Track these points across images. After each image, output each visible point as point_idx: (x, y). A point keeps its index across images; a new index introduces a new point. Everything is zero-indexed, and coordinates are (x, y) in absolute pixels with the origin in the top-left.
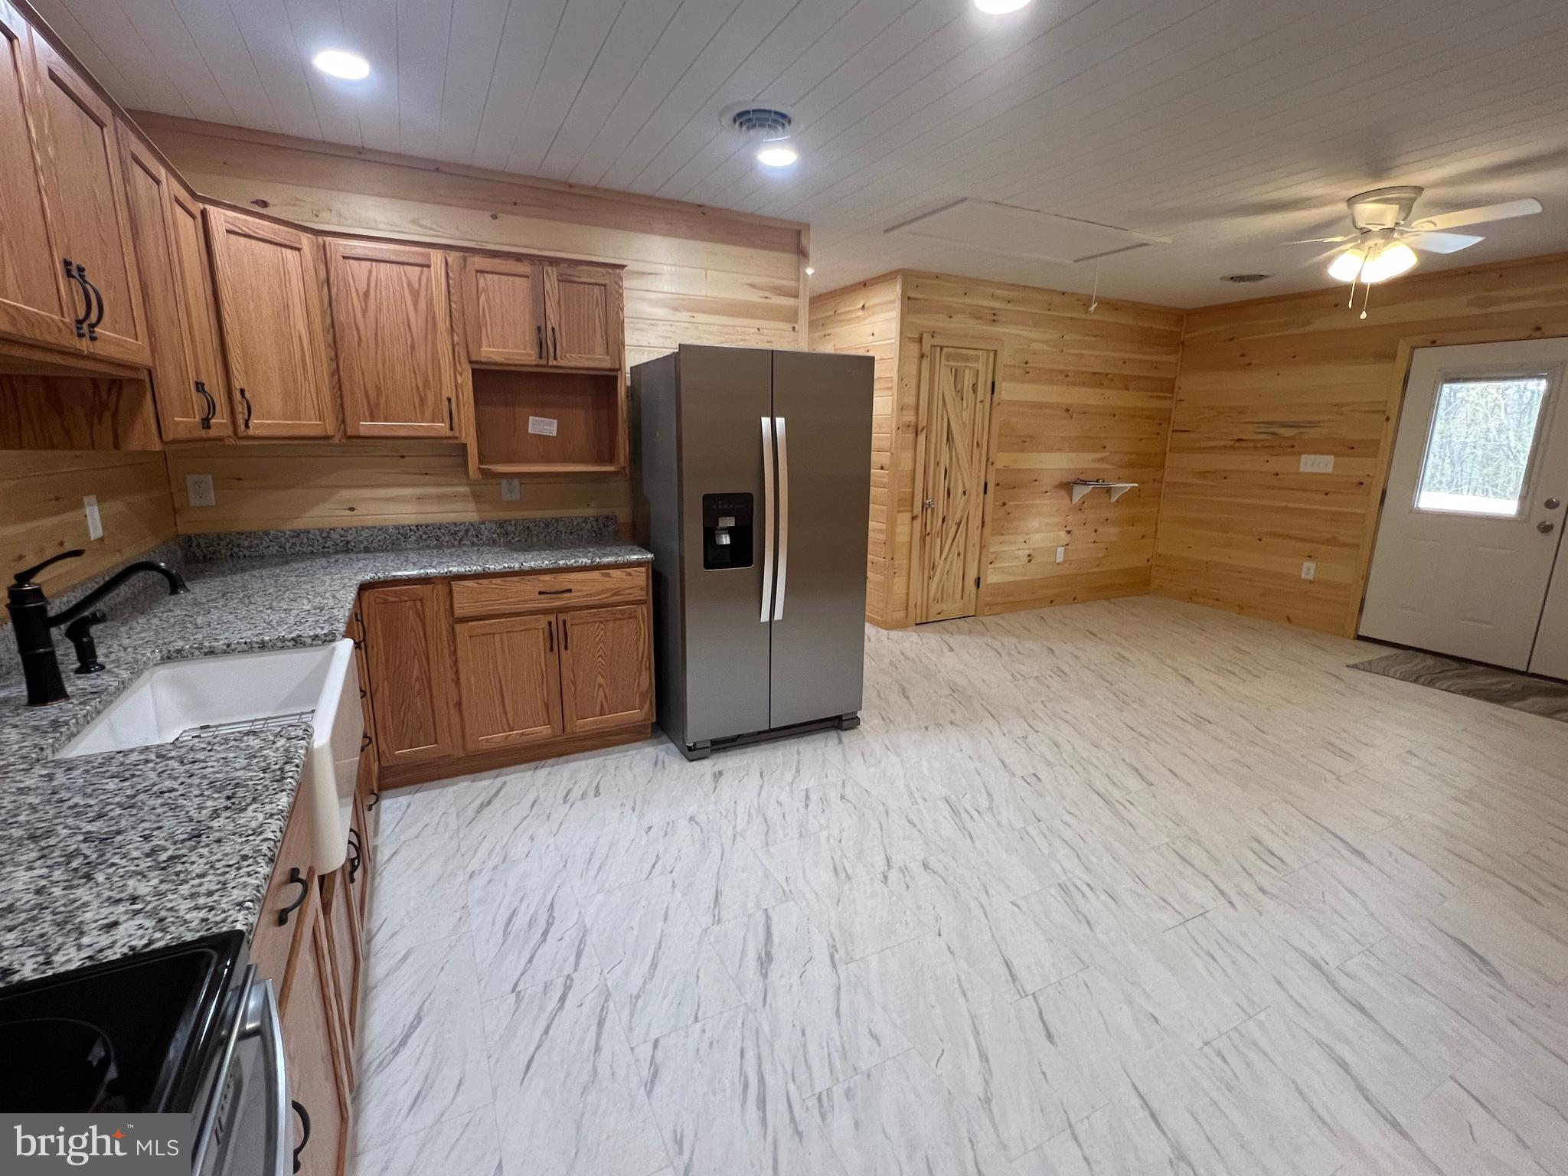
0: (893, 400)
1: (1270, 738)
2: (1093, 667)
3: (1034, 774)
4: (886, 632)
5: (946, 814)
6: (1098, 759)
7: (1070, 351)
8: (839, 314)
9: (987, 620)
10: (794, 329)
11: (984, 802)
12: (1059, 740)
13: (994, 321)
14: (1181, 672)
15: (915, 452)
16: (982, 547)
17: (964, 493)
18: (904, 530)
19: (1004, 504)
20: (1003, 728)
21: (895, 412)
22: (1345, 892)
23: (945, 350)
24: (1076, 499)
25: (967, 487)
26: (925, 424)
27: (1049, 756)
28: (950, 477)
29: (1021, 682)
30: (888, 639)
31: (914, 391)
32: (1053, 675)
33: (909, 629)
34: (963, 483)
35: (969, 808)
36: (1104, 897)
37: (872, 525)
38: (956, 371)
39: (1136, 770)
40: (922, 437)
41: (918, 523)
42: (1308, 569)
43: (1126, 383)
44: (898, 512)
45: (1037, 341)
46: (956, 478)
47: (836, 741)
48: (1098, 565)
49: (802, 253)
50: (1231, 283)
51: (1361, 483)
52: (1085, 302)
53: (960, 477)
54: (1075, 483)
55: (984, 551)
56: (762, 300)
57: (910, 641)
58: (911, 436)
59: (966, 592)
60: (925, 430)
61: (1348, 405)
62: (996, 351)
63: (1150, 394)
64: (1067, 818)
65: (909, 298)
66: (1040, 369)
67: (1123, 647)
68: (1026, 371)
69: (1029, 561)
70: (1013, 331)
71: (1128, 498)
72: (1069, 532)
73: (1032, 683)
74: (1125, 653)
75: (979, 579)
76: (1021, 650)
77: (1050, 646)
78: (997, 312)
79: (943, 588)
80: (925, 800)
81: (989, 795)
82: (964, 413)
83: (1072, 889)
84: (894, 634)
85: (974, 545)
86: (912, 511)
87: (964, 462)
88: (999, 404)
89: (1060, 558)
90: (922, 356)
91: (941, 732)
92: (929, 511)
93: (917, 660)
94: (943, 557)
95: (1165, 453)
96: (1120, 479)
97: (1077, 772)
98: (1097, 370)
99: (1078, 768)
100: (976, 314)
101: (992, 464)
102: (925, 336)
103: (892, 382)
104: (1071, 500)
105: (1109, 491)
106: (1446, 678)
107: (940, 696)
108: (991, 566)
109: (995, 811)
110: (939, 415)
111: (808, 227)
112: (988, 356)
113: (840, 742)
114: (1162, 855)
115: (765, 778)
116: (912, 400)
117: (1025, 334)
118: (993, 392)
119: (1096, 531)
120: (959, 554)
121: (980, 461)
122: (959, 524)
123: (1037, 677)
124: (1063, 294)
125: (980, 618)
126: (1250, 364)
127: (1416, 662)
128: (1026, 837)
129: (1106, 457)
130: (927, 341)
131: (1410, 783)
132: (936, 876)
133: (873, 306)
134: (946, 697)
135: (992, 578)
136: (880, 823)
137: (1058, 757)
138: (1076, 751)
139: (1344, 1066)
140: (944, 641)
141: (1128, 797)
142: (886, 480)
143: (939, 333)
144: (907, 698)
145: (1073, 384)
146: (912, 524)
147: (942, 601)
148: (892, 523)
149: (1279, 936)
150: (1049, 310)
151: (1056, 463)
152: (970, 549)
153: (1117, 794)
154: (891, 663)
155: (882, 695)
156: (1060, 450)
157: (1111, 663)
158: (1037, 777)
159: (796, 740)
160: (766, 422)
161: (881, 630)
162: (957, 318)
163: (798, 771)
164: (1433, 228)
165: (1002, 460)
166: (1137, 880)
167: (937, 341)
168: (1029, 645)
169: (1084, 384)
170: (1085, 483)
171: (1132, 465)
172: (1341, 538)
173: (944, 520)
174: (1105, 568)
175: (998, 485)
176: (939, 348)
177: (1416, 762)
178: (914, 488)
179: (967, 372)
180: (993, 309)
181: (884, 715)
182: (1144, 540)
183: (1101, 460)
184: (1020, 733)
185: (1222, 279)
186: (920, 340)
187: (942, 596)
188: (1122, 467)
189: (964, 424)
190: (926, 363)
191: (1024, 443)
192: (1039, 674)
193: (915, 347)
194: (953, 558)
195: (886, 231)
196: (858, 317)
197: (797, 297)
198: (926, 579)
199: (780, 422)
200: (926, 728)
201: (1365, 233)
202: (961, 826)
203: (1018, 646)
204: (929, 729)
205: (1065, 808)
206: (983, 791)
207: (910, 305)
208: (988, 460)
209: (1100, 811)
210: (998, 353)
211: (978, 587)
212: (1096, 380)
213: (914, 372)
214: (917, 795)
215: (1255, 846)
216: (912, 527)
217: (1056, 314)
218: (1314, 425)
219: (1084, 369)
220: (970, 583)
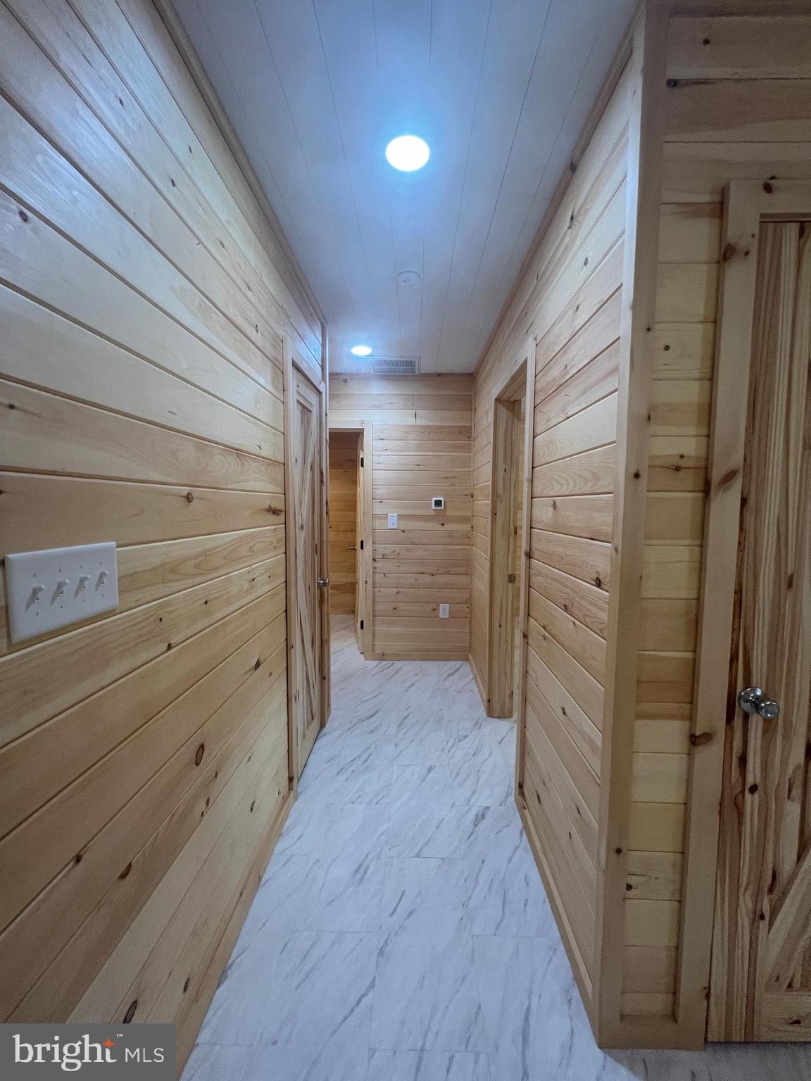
15: (702, 546)
26: (737, 460)
31: (695, 365)
40: (726, 506)
44: (642, 716)
58: (687, 497)
86: (691, 717)
90: (726, 254)
102: (734, 193)
116: (688, 392)
146: (690, 754)
178: (695, 650)
186: (720, 209)
190: (741, 278)
216: (692, 765)
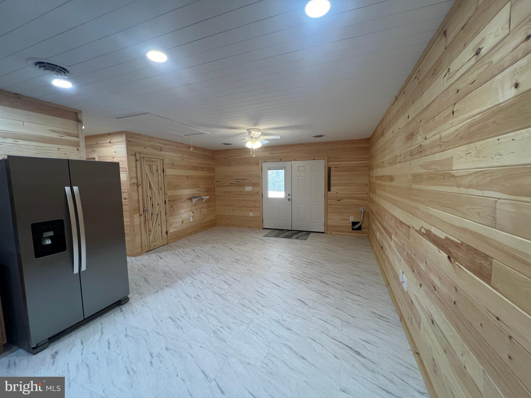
0: (127, 175)
1: (253, 261)
2: (207, 252)
3: (197, 295)
4: (134, 258)
5: (171, 323)
6: (215, 282)
7: (186, 160)
8: (99, 144)
9: (171, 244)
10: (78, 149)
11: (183, 312)
12: (202, 280)
13: (161, 150)
14: (229, 248)
15: (138, 193)
16: (167, 221)
17: (158, 205)
18: (137, 220)
19: (172, 207)
20: (184, 282)
21: (128, 178)
22: (278, 297)
23: (145, 158)
24: (194, 202)
25: (159, 202)
26: (141, 183)
27: (201, 287)
28: (152, 199)
29: (187, 263)
30: (136, 260)
31: (135, 172)
32: (196, 258)
33: (144, 254)
34: (158, 202)
35: (179, 317)
36: (227, 329)
37: (125, 220)
38: (150, 165)
39: (225, 282)
40: (140, 188)
41: (142, 217)
42: (251, 214)
43: (202, 169)
44: (134, 214)
45: (175, 157)
46: (155, 200)
47: (119, 311)
48: (203, 220)
49: (79, 121)
50: (224, 145)
51: (258, 193)
52: (189, 147)
53: (156, 199)
54: (193, 198)
55: (167, 222)
56: (60, 137)
57: (145, 259)
58: (136, 187)
59: (163, 236)
60: (141, 185)
61: (253, 175)
62: (163, 159)
63: (209, 172)
64: (210, 306)
65: (129, 141)
66: (177, 165)
67: (214, 244)
68: (173, 165)
69: (183, 223)
70: (168, 154)
71: (207, 201)
72: (193, 212)
73: (191, 263)
74: (214, 245)
75: (167, 231)
76: (185, 252)
77: (193, 249)
78: (162, 148)
79: (155, 236)
80: (162, 321)
81: (184, 309)
82: (155, 179)
83: (217, 331)
84: (138, 258)
85: (164, 221)
86: (140, 213)
87: (157, 194)
88: (166, 176)
89: (191, 220)
90: (137, 160)
91: (163, 291)
92: (146, 212)
93: (149, 266)
94: (154, 226)
95: (215, 187)
96: (205, 196)
97: (210, 289)
98: (194, 165)
99: (210, 288)
100: (154, 148)
101: (166, 194)
102: (137, 154)
103: (125, 169)
104: (192, 203)
105: (202, 199)
106: (280, 235)
107: (160, 277)
108: (171, 227)
109: (188, 314)
110: (146, 180)
111: (81, 112)
112: (160, 161)
113: (121, 311)
114: (238, 307)
115: (84, 344)
116: (134, 175)
117: (172, 155)
118: (163, 172)
119: (200, 211)
120: (159, 225)
121: (162, 194)
122: (157, 215)
123: (192, 260)
124: (181, 144)
125: (169, 244)
126: (231, 165)
127: (274, 232)
128: (200, 320)
129: (200, 189)
130: (138, 156)
131: (281, 263)
132: (171, 351)
133: (114, 142)
134: (162, 277)
135: (171, 230)
136: (145, 340)
137: (204, 286)
138: (208, 282)
139: (290, 348)
140: (158, 256)
141: (225, 292)
142: (127, 203)
143: (142, 153)
144: (148, 282)
145: (188, 169)
146: (140, 217)
147: (155, 242)
148: (132, 218)
149: (269, 318)
150: (178, 148)
151: (187, 192)
152: (162, 222)
153: (222, 292)
154: (139, 270)
155: (137, 284)
156: (187, 189)
157: (212, 250)
158: (198, 295)
159: (99, 318)
160: (67, 189)
161: (132, 258)
162: (148, 148)
163: (102, 333)
164: (263, 138)
165: (170, 193)
166: (234, 318)
167: (141, 156)
168: (187, 250)
169: (191, 169)
170: (195, 197)
171: (207, 191)
172: (257, 206)
173: (152, 214)
174: (205, 221)
175: (169, 201)
176: (142, 158)
177: (281, 257)
178: (139, 205)
179: (154, 166)
180: (160, 146)
181: (139, 292)
182: (213, 212)
183: (199, 191)
184: (190, 282)
185: (222, 144)
186: (135, 155)
187: (155, 240)
188: (205, 192)
189: (155, 182)
190: (138, 163)
191: (176, 187)
192: (192, 259)
193: (133, 157)
194: (157, 226)
195: (117, 118)
196: (108, 146)
197: (78, 137)
198: (148, 235)
199: (76, 188)
200: (157, 292)
201: (252, 137)
202: (177, 325)
203: (184, 251)
204: (159, 292)
205: (209, 303)
206: (182, 308)
207: (129, 144)
208: (165, 193)
209: (219, 300)
210: (164, 161)
211: (167, 234)
212: (195, 168)
213: (134, 165)
214: (158, 320)
215: (258, 293)
216: (140, 219)
217: (179, 149)
218: (247, 179)
219: (190, 165)
220: (164, 233)
